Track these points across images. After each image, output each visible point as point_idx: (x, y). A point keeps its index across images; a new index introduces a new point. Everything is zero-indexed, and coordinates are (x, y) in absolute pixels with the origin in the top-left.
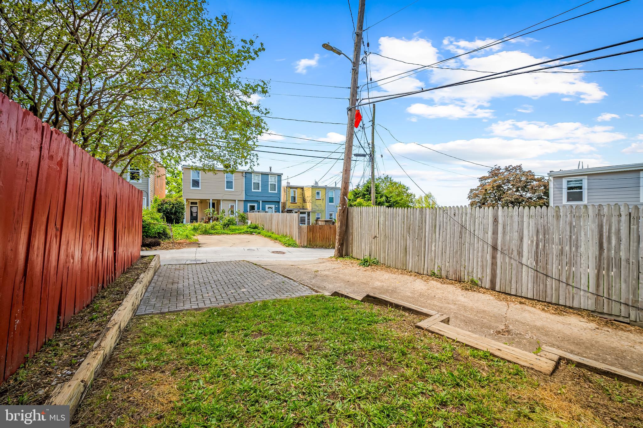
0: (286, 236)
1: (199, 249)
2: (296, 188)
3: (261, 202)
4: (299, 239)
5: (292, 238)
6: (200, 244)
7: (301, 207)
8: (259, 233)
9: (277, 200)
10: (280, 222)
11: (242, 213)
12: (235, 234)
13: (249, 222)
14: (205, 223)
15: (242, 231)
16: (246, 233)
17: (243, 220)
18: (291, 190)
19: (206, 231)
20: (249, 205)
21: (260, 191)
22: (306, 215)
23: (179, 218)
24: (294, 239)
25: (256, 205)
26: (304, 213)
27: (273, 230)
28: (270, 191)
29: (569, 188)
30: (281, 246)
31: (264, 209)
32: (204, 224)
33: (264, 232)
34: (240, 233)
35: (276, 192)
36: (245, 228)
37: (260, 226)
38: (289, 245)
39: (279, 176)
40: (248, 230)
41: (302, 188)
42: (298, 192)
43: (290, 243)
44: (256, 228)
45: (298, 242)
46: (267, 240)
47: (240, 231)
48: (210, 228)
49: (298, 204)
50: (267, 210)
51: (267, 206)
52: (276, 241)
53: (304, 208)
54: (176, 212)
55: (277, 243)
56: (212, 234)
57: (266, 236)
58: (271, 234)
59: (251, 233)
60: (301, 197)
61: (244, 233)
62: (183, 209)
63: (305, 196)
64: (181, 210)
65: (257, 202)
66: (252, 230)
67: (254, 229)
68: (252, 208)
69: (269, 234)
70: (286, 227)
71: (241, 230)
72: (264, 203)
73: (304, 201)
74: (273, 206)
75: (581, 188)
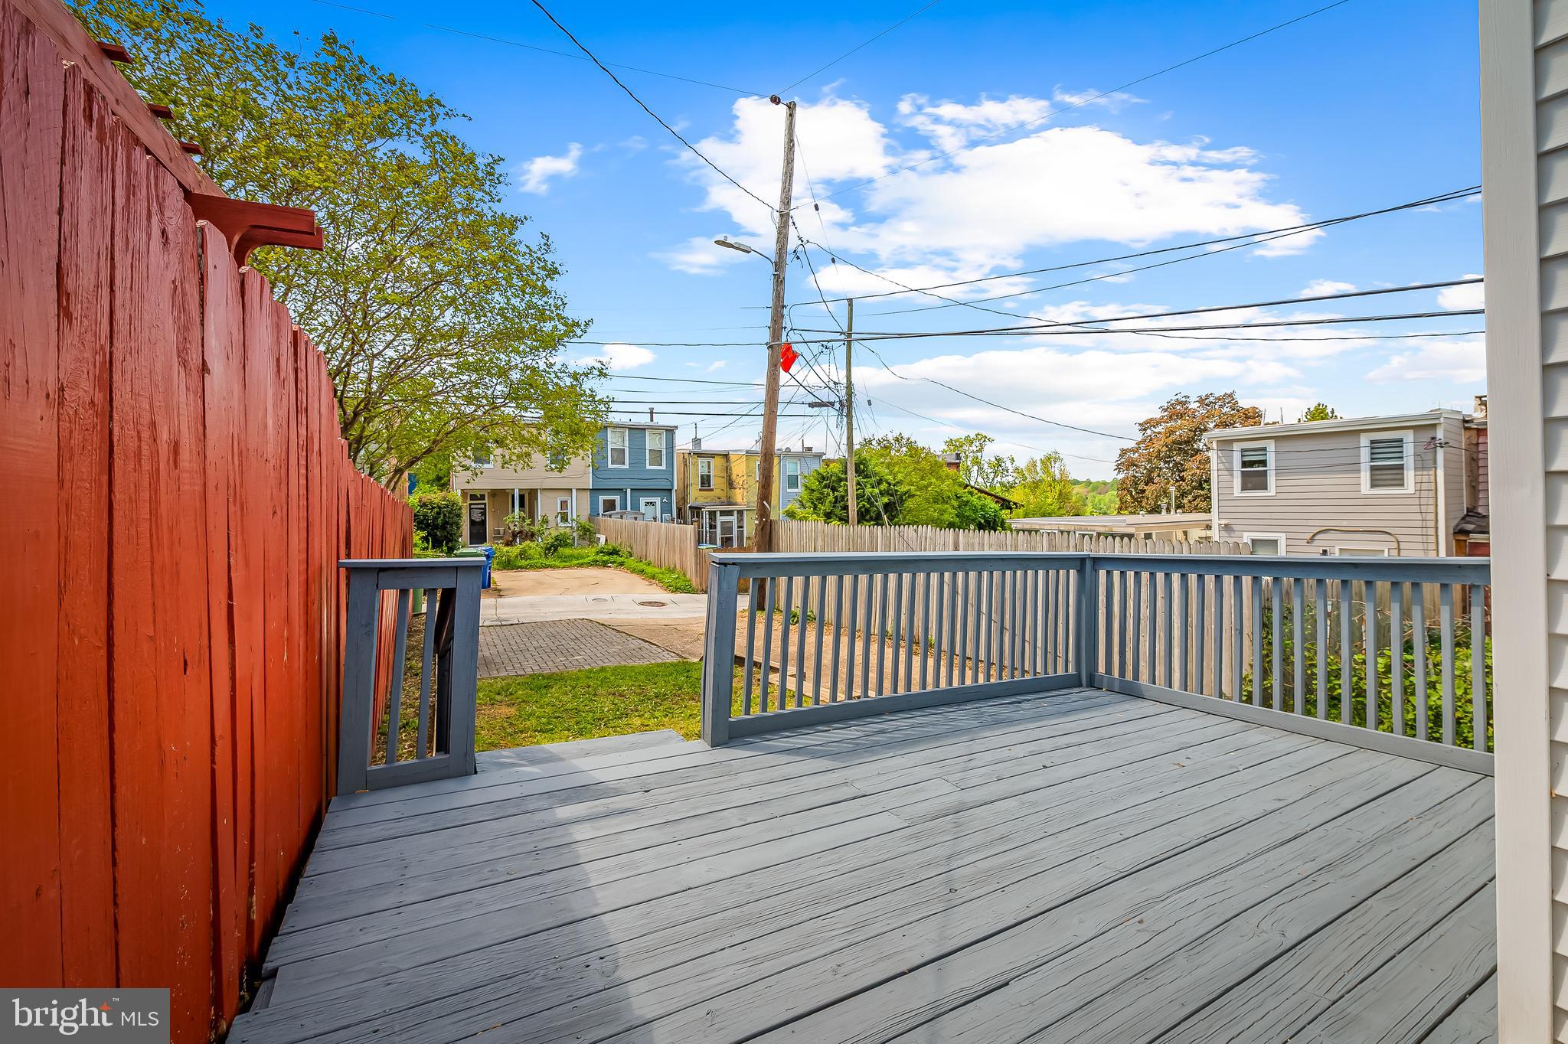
0: (673, 571)
1: (499, 600)
2: (713, 455)
3: (629, 491)
4: (696, 576)
5: (685, 575)
6: (500, 591)
7: (724, 499)
8: (621, 564)
9: (665, 485)
10: (663, 541)
11: (584, 520)
12: (570, 567)
13: (603, 538)
14: (507, 544)
15: (586, 560)
16: (594, 564)
17: (587, 534)
18: (700, 460)
19: (509, 561)
20: (602, 498)
21: (626, 466)
22: (734, 519)
23: (451, 535)
24: (688, 577)
25: (617, 498)
26: (730, 513)
27: (651, 558)
28: (648, 467)
29: (1245, 464)
30: (661, 591)
31: (636, 507)
32: (506, 549)
33: (631, 562)
34: (580, 565)
35: (664, 467)
36: (591, 552)
37: (625, 550)
38: (677, 590)
39: (670, 433)
40: (598, 558)
41: (726, 456)
42: (716, 465)
43: (679, 585)
44: (614, 552)
45: (695, 583)
46: (636, 578)
47: (581, 561)
48: (517, 556)
49: (717, 492)
50: (643, 509)
51: (643, 500)
52: (654, 581)
53: (732, 500)
54: (445, 523)
55: (655, 586)
56: (521, 568)
57: (634, 571)
58: (644, 567)
59: (605, 565)
60: (724, 475)
61: (589, 565)
62: (459, 516)
63: (731, 474)
64: (455, 519)
65: (621, 491)
66: (606, 558)
67: (611, 556)
68: (610, 506)
69: (641, 566)
70: (674, 552)
71: (582, 558)
72: (636, 493)
73: (731, 484)
74: (657, 500)
75: (1264, 463)
